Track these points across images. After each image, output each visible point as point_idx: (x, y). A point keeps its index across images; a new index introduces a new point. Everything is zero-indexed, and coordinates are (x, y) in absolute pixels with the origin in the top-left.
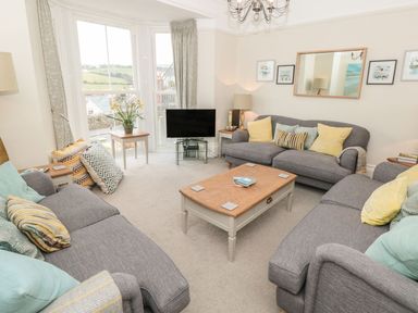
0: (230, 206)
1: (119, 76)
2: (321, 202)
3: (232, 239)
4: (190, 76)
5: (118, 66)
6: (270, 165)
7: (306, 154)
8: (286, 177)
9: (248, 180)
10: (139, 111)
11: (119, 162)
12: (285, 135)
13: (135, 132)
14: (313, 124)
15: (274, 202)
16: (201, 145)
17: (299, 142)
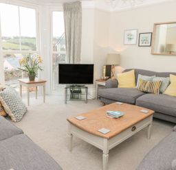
0: (104, 131)
1: (26, 44)
2: (174, 131)
3: (105, 156)
4: (76, 41)
5: (26, 38)
6: (134, 104)
7: (161, 97)
8: (146, 112)
9: (117, 113)
10: (40, 65)
11: (25, 100)
12: (145, 83)
13: (36, 80)
14: (166, 75)
15: (137, 130)
16: (83, 90)
17: (156, 88)
